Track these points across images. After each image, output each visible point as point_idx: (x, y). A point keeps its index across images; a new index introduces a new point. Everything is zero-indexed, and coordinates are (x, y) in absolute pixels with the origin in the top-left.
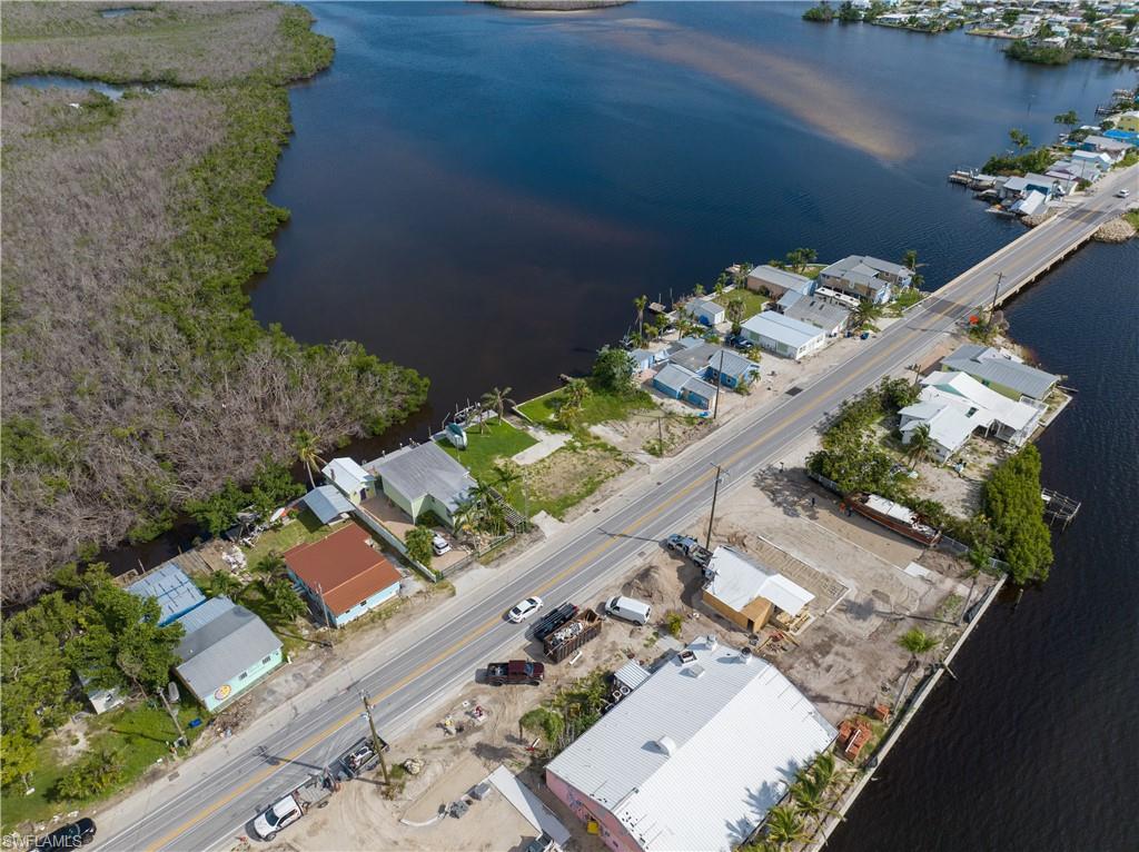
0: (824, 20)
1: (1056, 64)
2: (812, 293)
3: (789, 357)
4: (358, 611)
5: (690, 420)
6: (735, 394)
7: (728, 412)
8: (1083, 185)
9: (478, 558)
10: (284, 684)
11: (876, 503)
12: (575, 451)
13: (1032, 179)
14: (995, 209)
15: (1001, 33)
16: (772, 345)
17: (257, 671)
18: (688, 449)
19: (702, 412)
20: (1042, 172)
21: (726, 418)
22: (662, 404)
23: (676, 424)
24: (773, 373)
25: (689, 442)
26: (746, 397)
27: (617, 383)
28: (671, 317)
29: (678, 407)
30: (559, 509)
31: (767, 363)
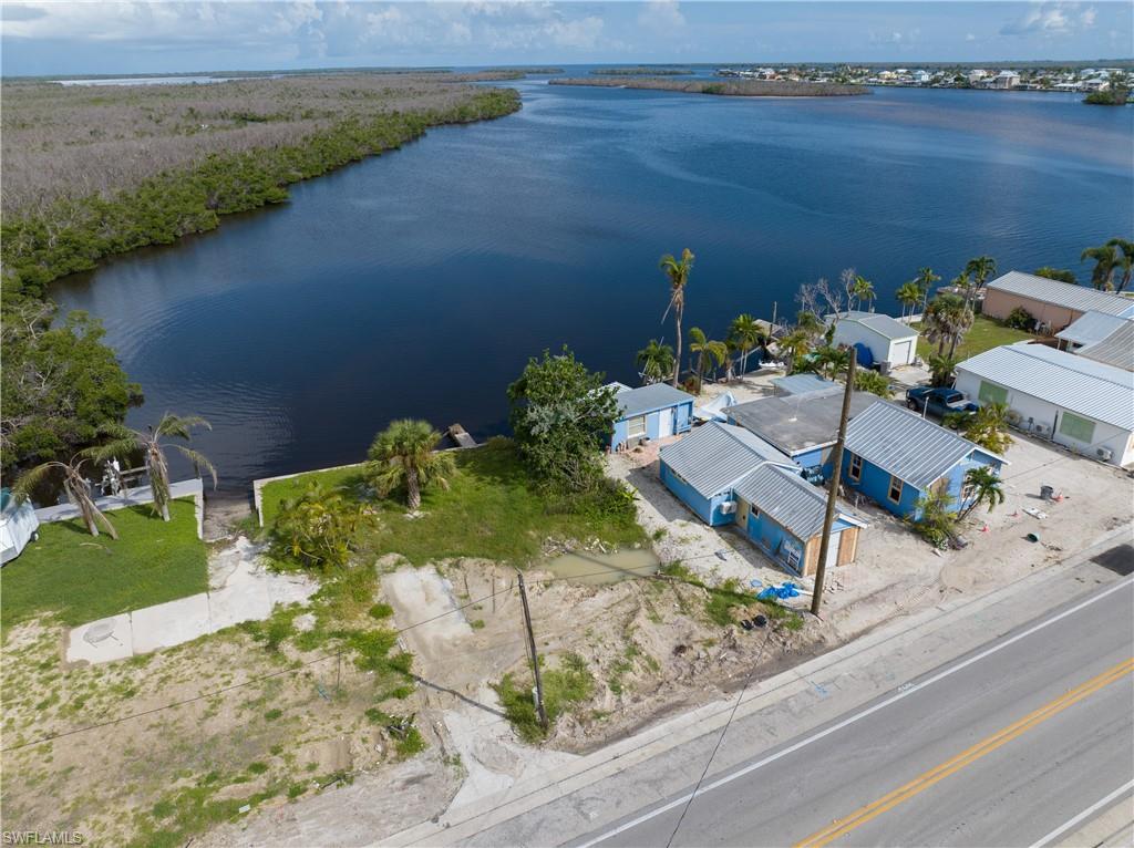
3: (1099, 457)
5: (725, 601)
6: (909, 541)
7: (871, 599)
12: (272, 647)
16: (1044, 418)
18: (659, 729)
19: (778, 580)
21: (846, 628)
22: (658, 535)
23: (668, 612)
24: (1046, 493)
25: (681, 692)
26: (945, 556)
29: (704, 551)
31: (1022, 464)
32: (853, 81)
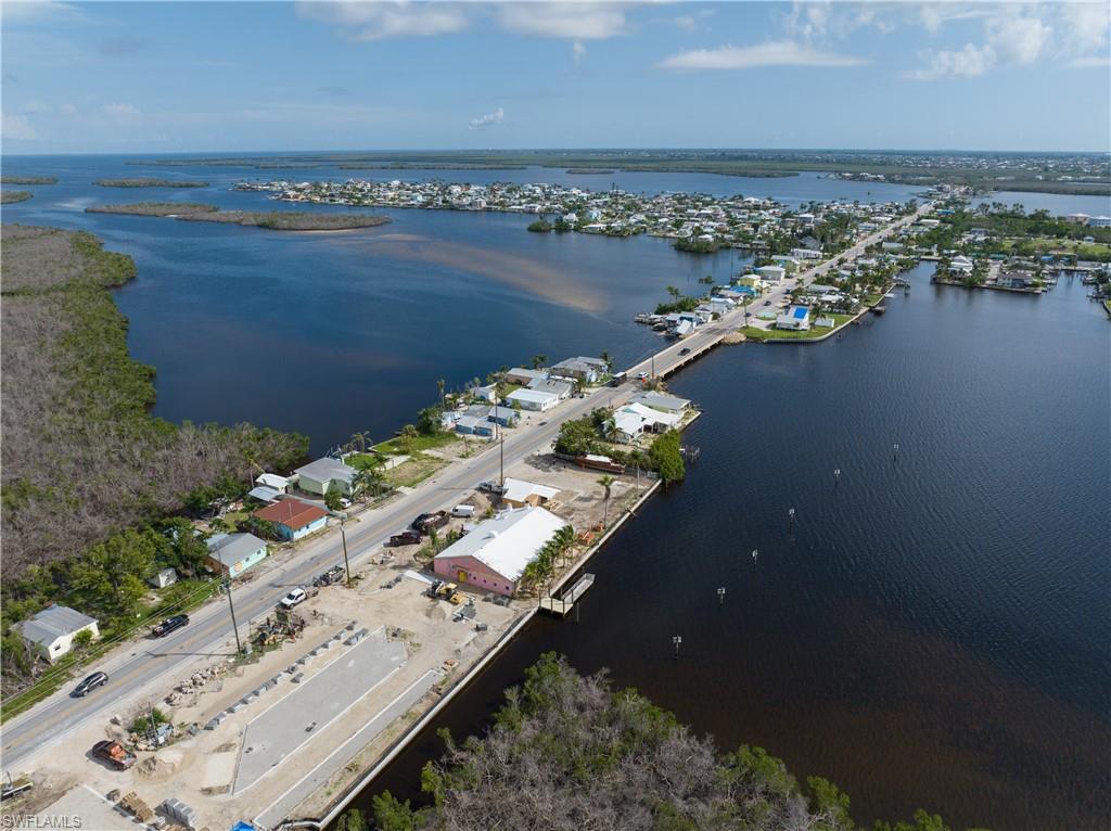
0: (544, 231)
1: (708, 252)
2: (548, 378)
3: (539, 410)
4: (305, 532)
5: (482, 442)
6: (507, 428)
7: (504, 436)
8: (716, 316)
9: (367, 507)
10: (271, 563)
11: (590, 457)
12: (414, 462)
13: (684, 314)
14: (664, 333)
15: (672, 234)
16: (527, 405)
17: (255, 558)
18: (483, 454)
19: (489, 437)
20: (690, 310)
21: (504, 439)
22: (463, 437)
23: (474, 444)
24: (529, 417)
25: (483, 451)
26: (514, 429)
27: (434, 428)
28: (460, 400)
29: (473, 437)
30: (412, 485)
31: (524, 413)
32: (366, 202)
